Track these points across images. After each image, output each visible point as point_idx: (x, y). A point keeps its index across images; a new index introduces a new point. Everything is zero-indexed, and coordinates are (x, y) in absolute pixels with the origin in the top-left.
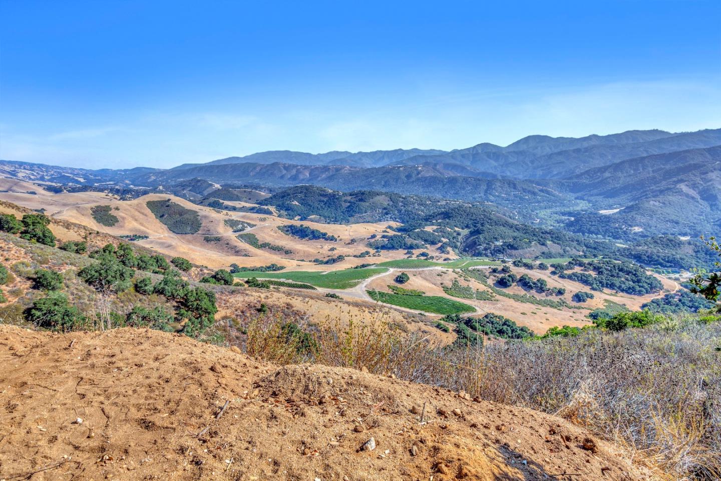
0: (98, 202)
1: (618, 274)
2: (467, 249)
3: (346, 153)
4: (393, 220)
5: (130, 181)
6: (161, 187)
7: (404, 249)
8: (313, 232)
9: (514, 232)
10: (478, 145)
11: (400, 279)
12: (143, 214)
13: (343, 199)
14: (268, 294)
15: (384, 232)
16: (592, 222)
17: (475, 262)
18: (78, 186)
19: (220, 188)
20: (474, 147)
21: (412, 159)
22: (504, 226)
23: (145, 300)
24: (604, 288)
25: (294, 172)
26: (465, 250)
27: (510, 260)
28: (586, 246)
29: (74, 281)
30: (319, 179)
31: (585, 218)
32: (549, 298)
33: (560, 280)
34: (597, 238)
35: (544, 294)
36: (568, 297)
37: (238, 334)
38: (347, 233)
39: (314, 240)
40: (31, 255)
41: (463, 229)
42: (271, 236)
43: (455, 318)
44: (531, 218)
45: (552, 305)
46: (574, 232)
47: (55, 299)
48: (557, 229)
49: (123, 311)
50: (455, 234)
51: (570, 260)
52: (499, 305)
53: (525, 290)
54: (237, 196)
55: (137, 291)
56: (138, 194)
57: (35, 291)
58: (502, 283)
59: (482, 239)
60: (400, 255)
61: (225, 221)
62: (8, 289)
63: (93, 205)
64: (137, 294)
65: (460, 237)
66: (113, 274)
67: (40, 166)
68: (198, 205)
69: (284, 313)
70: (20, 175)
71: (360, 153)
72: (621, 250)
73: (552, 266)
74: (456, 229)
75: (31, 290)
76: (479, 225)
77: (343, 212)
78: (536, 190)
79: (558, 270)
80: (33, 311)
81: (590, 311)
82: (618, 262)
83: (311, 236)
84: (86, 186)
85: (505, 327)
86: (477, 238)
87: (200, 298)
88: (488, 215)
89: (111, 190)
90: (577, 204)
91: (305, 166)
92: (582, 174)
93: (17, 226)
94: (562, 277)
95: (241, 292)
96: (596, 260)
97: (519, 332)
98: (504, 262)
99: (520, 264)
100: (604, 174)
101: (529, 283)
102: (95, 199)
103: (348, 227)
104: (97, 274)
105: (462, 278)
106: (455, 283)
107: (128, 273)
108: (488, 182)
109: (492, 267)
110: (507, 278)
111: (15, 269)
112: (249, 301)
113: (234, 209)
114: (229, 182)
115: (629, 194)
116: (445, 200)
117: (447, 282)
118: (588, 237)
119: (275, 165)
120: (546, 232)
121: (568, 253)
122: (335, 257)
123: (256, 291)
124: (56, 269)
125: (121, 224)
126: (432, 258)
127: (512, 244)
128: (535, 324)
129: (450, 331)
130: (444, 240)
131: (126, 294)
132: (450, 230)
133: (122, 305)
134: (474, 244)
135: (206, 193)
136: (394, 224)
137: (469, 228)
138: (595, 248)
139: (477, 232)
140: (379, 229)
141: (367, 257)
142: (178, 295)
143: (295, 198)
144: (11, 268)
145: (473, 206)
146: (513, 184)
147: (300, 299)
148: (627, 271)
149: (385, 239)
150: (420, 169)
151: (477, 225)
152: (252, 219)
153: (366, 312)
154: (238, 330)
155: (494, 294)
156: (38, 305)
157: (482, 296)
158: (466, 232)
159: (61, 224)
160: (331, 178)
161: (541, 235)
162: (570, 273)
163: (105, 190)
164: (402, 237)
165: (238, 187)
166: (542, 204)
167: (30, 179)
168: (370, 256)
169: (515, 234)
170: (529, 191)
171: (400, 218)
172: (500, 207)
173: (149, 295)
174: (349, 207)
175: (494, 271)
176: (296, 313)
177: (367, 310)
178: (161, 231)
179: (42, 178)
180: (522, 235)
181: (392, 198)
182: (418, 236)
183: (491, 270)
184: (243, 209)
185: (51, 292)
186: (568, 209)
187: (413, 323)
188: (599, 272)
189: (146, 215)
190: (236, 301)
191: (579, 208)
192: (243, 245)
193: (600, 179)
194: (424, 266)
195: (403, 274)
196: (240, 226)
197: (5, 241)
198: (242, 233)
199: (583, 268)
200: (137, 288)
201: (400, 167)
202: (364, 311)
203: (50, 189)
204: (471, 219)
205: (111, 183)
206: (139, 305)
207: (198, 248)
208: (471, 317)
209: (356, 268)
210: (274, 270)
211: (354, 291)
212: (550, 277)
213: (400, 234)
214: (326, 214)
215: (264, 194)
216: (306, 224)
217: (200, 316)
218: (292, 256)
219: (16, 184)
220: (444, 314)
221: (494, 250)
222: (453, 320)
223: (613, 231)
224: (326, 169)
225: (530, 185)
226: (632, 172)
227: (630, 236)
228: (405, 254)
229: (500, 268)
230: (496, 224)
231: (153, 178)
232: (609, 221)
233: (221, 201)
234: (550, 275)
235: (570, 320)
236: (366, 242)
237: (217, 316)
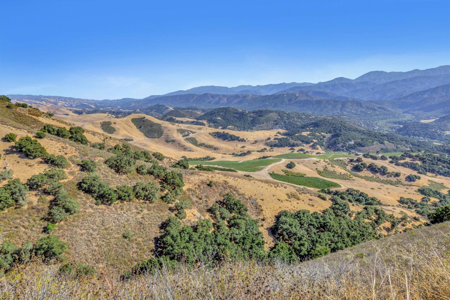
0: (103, 119)
1: (437, 163)
2: (330, 146)
3: (250, 86)
4: (281, 128)
5: (120, 106)
6: (138, 110)
7: (289, 147)
8: (231, 136)
9: (362, 135)
10: (336, 79)
11: (290, 166)
12: (129, 126)
13: (249, 115)
14: (213, 175)
15: (275, 136)
16: (415, 128)
17: (338, 155)
18: (91, 110)
19: (173, 110)
20: (333, 80)
21: (292, 89)
22: (355, 131)
23: (143, 178)
24: (427, 173)
25: (217, 99)
26: (328, 147)
27: (361, 154)
28: (412, 144)
29: (103, 167)
30: (233, 103)
31: (411, 126)
32: (389, 179)
33: (396, 167)
34: (419, 139)
35: (386, 176)
36: (402, 178)
37: (197, 199)
38: (252, 137)
39: (231, 141)
40: (78, 151)
41: (327, 133)
42: (205, 139)
43: (327, 191)
44: (372, 126)
45: (391, 183)
46: (403, 135)
47: (93, 177)
48: (391, 133)
49: (131, 185)
50: (322, 137)
51: (403, 153)
52: (356, 184)
53: (372, 173)
54: (183, 114)
55: (138, 173)
56: (125, 115)
57: (82, 172)
58: (357, 169)
59: (340, 140)
60: (286, 150)
61: (178, 130)
62: (68, 171)
63: (101, 121)
64: (138, 174)
65: (325, 139)
66: (124, 162)
67: (70, 99)
68: (160, 120)
69: (223, 187)
70: (59, 104)
71: (258, 86)
72: (438, 147)
73: (390, 157)
74: (323, 134)
75: (80, 172)
76: (338, 131)
77: (248, 123)
78: (376, 108)
79: (394, 160)
80: (82, 184)
81: (418, 188)
82: (437, 155)
83: (230, 139)
84: (96, 110)
85: (361, 197)
86: (337, 139)
87: (174, 177)
88: (344, 124)
89: (110, 112)
90: (405, 117)
91: (224, 95)
92: (408, 96)
93: (67, 134)
94: (397, 164)
95: (197, 173)
96: (421, 154)
97: (370, 201)
98: (357, 155)
99: (368, 156)
100: (424, 96)
101: (375, 168)
102: (101, 118)
103: (253, 133)
104: (115, 163)
105: (330, 165)
106: (325, 169)
107: (132, 162)
108: (343, 103)
109: (350, 158)
110: (360, 165)
111: (70, 159)
112: (202, 179)
113: (182, 122)
114: (178, 106)
115: (442, 109)
116: (314, 114)
117: (320, 168)
118: (413, 138)
119: (205, 95)
120: (384, 135)
121: (399, 149)
122: (246, 152)
123: (205, 173)
124: (93, 159)
125: (118, 132)
126: (307, 152)
127: (360, 143)
128: (381, 195)
129: (328, 200)
130: (315, 141)
131: (132, 174)
132: (318, 134)
133: (130, 181)
134: (335, 143)
135: (164, 113)
136: (282, 131)
137: (331, 133)
138: (418, 146)
139: (337, 135)
140: (272, 134)
141: (265, 152)
142: (161, 175)
143: (219, 115)
144: (69, 159)
145: (333, 118)
146: (359, 104)
147: (232, 178)
148: (443, 161)
149: (276, 141)
150: (297, 95)
151: (337, 131)
152: (194, 129)
153: (273, 187)
154: (197, 197)
155: (352, 176)
156: (85, 181)
157: (343, 177)
158: (329, 135)
159: (90, 132)
160: (240, 102)
161: (380, 137)
162: (403, 162)
163: (107, 112)
164: (287, 139)
165: (184, 109)
166: (380, 117)
167: (65, 106)
168: (267, 151)
169: (363, 137)
170: (371, 108)
171: (285, 127)
172: (351, 119)
173: (145, 175)
174: (252, 120)
175: (351, 161)
176: (230, 187)
177: (273, 185)
178: (140, 136)
179: (71, 106)
180: (367, 137)
181: (280, 114)
182: (298, 138)
183: (349, 160)
184: (187, 122)
185: (91, 173)
186: (398, 120)
187: (303, 194)
188: (423, 162)
189: (131, 127)
190: (194, 179)
191: (406, 119)
192: (189, 145)
193: (421, 99)
194: (304, 158)
195: (291, 162)
196: (186, 133)
197: (64, 143)
198: (187, 137)
199: (411, 159)
200: (138, 171)
201: (284, 94)
202: (272, 186)
203: (76, 112)
204: (332, 127)
205: (110, 108)
206: (140, 181)
207: (162, 147)
208: (338, 191)
209: (260, 158)
210: (209, 160)
211: (261, 173)
212: (389, 165)
213: (286, 137)
214: (238, 125)
215: (199, 113)
216: (226, 131)
217: (175, 188)
218: (218, 151)
219: (57, 110)
220: (319, 188)
221: (348, 147)
222: (326, 192)
223: (431, 134)
224: (237, 96)
225: (371, 104)
226: (444, 94)
227: (443, 137)
228: (289, 150)
229: (355, 159)
230: (349, 130)
231: (133, 104)
232: (427, 128)
233: (174, 118)
234: (389, 163)
235: (405, 193)
236: (264, 142)
237: (184, 188)
